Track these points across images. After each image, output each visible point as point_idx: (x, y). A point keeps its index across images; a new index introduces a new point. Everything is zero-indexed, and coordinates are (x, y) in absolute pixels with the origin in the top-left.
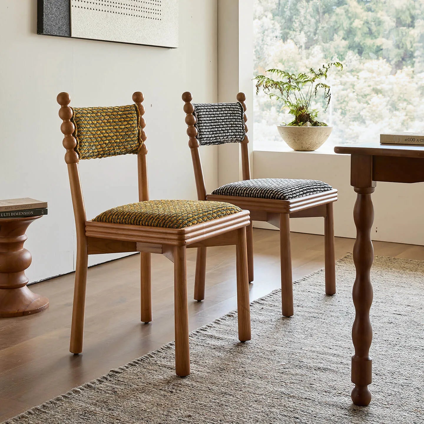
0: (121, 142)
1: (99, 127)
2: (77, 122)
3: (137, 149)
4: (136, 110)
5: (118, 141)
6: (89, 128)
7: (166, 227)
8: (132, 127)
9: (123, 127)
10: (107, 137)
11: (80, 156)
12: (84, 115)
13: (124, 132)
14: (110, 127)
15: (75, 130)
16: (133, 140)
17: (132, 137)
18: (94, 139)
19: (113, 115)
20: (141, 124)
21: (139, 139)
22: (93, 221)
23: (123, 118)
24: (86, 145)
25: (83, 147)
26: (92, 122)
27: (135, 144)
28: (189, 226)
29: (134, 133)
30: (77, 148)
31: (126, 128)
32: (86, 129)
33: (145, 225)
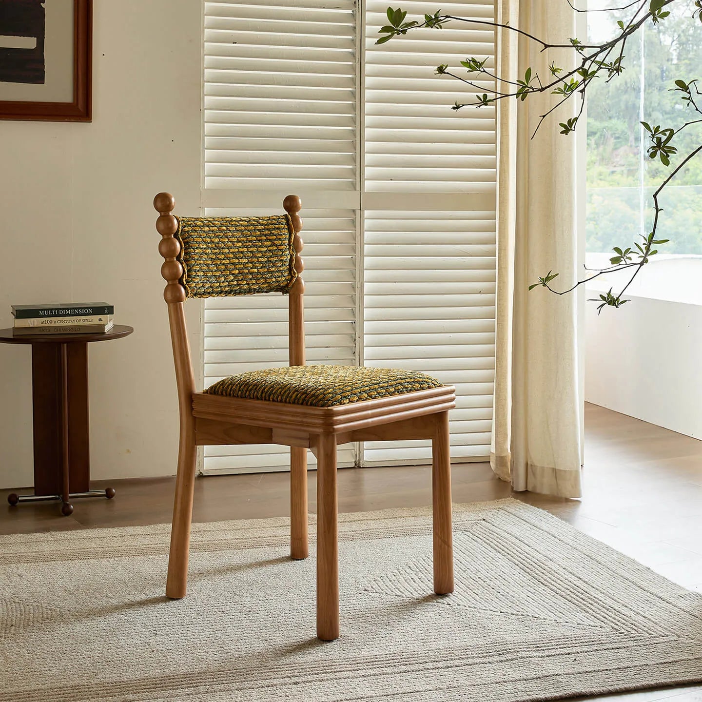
0: (260, 273)
1: (223, 249)
2: (185, 239)
3: (287, 285)
4: (288, 224)
5: (256, 270)
6: (204, 249)
7: (307, 404)
8: (280, 250)
9: (265, 249)
10: (237, 265)
11: (188, 293)
12: (197, 229)
13: (266, 258)
14: (241, 250)
15: (180, 252)
16: (280, 271)
17: (278, 265)
18: (213, 266)
19: (248, 230)
20: (295, 246)
21: (290, 270)
22: (204, 393)
23: (265, 236)
24: (198, 276)
25: (194, 278)
26: (211, 240)
27: (285, 277)
28: (344, 404)
29: (282, 260)
30: (183, 280)
31: (270, 251)
32: (200, 250)
33: (278, 401)
